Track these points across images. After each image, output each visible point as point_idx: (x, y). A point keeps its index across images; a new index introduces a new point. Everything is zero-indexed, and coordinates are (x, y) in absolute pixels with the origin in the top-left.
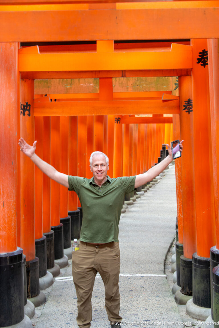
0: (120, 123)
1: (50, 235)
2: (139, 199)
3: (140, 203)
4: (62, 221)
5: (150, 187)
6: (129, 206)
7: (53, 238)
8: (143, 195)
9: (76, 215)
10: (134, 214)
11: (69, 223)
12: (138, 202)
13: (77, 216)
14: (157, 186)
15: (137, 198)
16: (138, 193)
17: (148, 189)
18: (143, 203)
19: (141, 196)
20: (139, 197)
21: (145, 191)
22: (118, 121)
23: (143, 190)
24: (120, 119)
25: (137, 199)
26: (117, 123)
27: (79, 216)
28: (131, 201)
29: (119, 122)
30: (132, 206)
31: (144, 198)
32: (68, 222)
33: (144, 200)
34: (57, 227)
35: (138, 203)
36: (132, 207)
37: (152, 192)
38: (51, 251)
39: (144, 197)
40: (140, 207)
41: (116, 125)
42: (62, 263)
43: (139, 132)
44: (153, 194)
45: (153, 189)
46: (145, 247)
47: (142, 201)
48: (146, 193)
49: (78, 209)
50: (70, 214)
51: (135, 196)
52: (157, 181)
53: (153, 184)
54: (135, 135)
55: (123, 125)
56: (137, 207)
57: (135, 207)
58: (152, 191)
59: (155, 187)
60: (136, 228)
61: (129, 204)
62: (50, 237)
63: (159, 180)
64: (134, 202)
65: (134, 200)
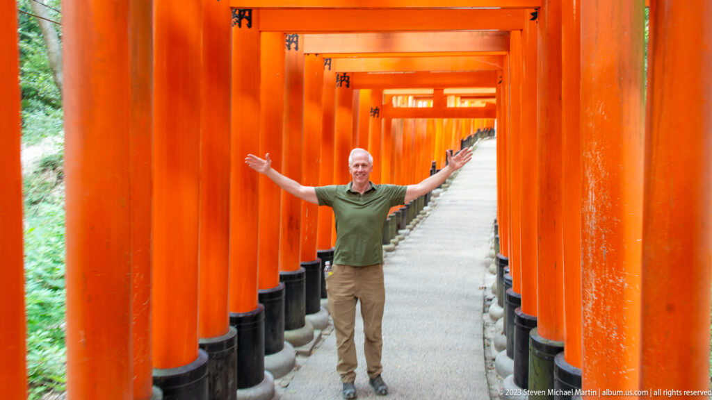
0: (378, 116)
1: (225, 342)
2: (403, 241)
3: (405, 249)
4: (262, 297)
5: (418, 222)
6: (388, 253)
7: (233, 349)
8: (408, 234)
9: (298, 280)
10: (399, 267)
11: (280, 300)
12: (403, 247)
13: (300, 282)
14: (427, 221)
15: (401, 239)
16: (400, 231)
17: (415, 226)
18: (409, 249)
19: (406, 237)
20: (403, 239)
21: (411, 229)
22: (375, 113)
23: (408, 226)
24: (378, 110)
25: (400, 242)
26: (374, 116)
27: (302, 281)
28: (391, 246)
29: (376, 115)
30: (393, 253)
31: (410, 240)
32: (277, 299)
33: (410, 243)
34: (250, 314)
35: (403, 249)
36: (394, 255)
37: (420, 231)
38: (227, 381)
39: (410, 238)
40: (406, 255)
41: (371, 119)
42: (260, 396)
43: (404, 137)
44: (423, 233)
45: (421, 227)
46: (435, 350)
47: (407, 246)
48: (412, 232)
49: (302, 266)
50: (283, 278)
51: (397, 237)
52: (425, 214)
53: (421, 219)
54: (399, 141)
55: (383, 120)
56: (402, 255)
57: (398, 255)
58: (420, 228)
59: (425, 222)
60: (406, 296)
61: (389, 250)
62: (225, 347)
63: (428, 213)
64: (396, 247)
65: (396, 244)
